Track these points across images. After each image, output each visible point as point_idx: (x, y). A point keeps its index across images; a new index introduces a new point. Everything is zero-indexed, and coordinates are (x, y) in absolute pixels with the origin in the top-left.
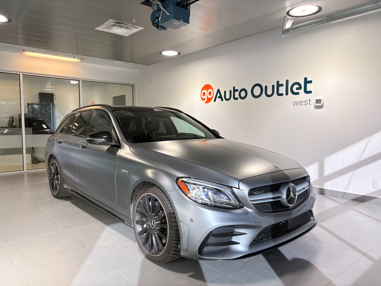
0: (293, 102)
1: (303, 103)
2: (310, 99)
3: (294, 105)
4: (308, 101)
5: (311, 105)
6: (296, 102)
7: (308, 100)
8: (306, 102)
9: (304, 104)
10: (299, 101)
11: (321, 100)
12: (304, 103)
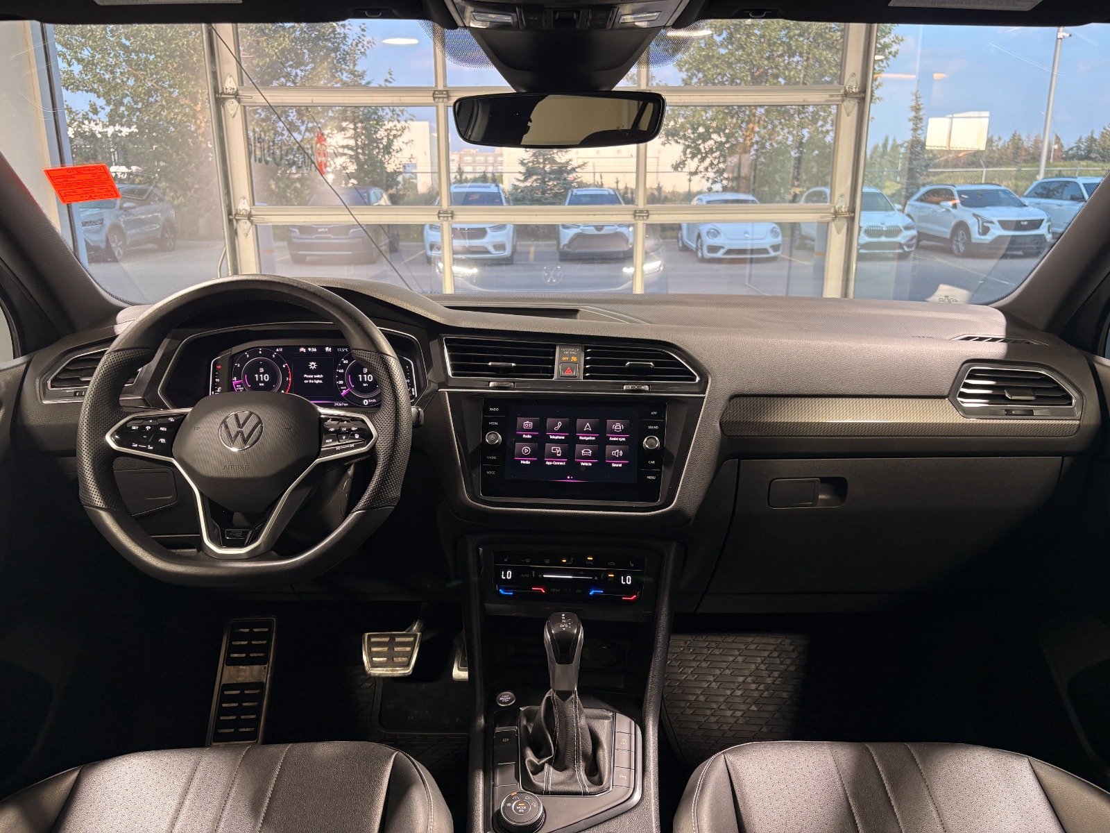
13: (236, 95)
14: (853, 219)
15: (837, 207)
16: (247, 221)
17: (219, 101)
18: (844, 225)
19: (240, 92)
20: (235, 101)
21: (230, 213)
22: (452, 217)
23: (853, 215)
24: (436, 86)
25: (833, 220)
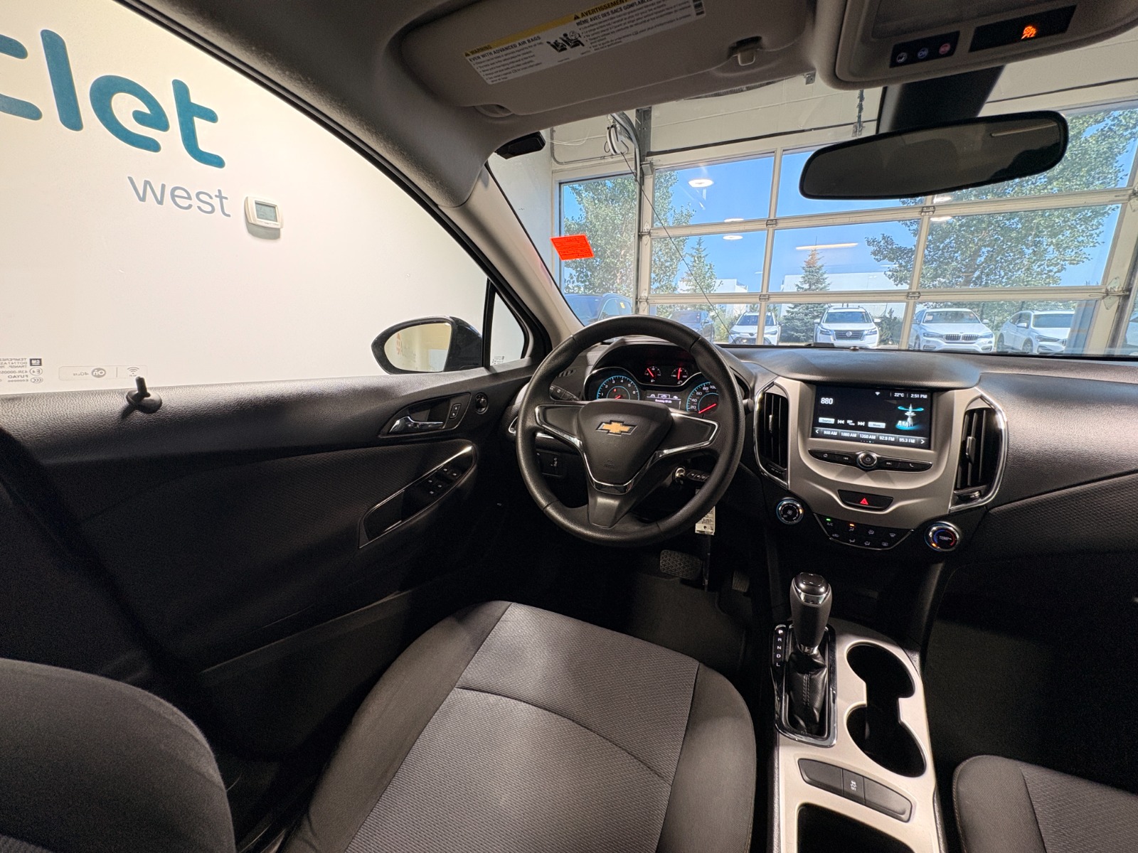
0: (130, 179)
1: (189, 198)
2: (219, 191)
3: (143, 199)
4: (214, 197)
5: (229, 216)
6: (147, 183)
7: (214, 193)
8: (202, 197)
9: (194, 208)
10: (163, 186)
11: (274, 207)
12: (195, 202)
13: (649, 233)
14: (1126, 298)
15: (1109, 288)
16: (646, 303)
17: (640, 237)
18: (1115, 303)
19: (651, 231)
20: (648, 237)
21: (637, 298)
22: (768, 299)
23: (1128, 293)
24: (769, 217)
25: (1103, 298)
